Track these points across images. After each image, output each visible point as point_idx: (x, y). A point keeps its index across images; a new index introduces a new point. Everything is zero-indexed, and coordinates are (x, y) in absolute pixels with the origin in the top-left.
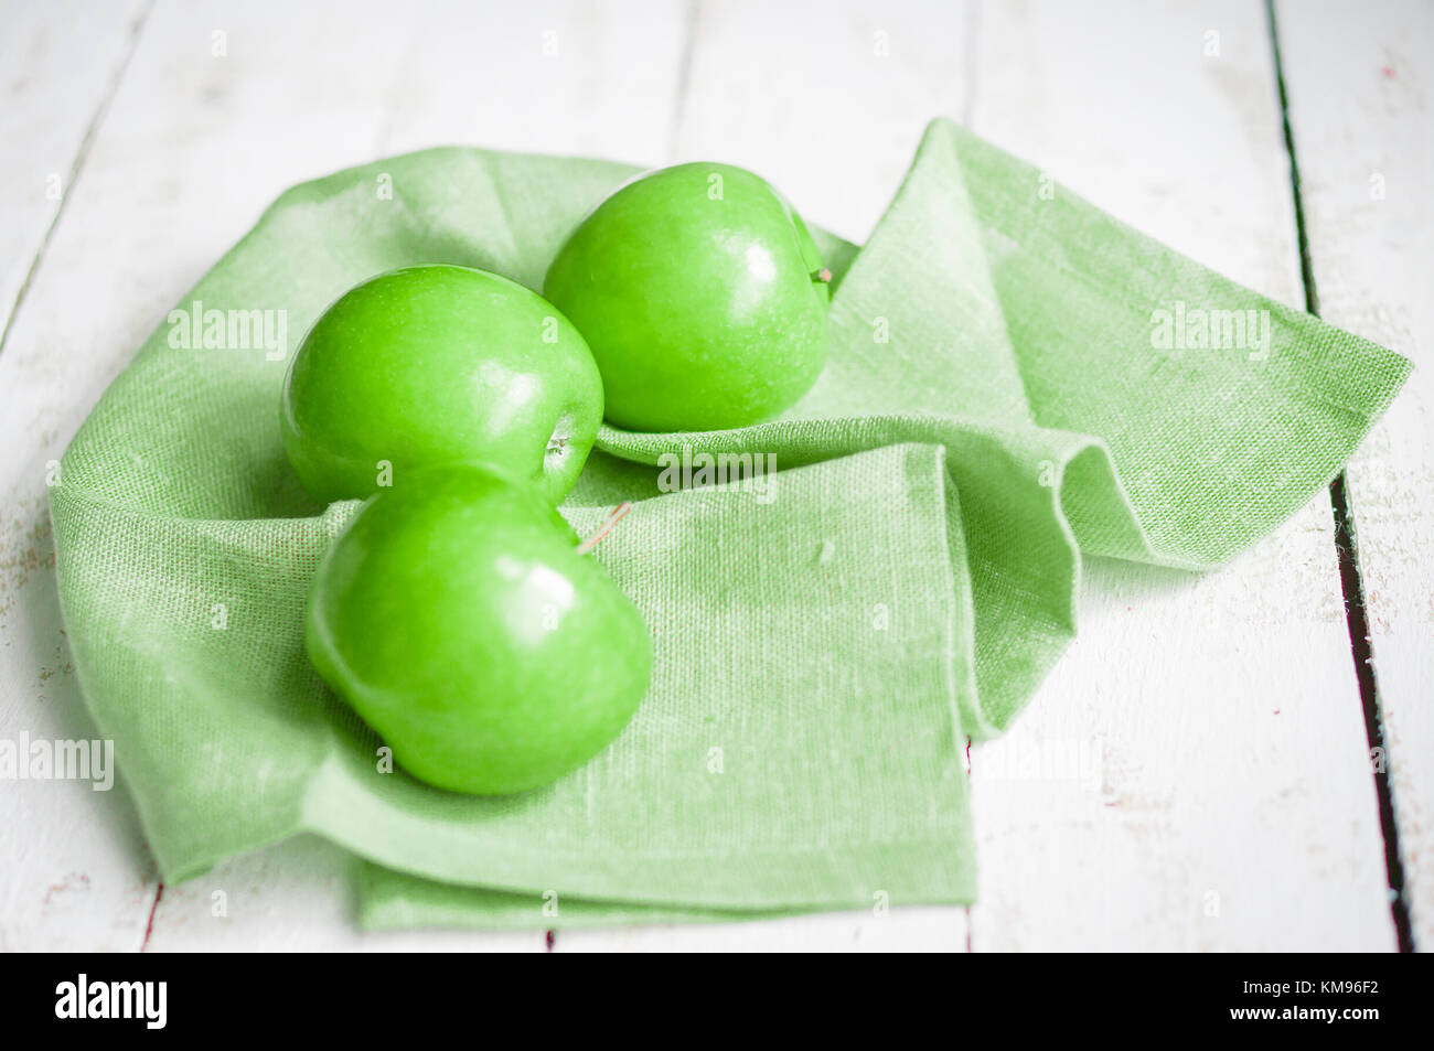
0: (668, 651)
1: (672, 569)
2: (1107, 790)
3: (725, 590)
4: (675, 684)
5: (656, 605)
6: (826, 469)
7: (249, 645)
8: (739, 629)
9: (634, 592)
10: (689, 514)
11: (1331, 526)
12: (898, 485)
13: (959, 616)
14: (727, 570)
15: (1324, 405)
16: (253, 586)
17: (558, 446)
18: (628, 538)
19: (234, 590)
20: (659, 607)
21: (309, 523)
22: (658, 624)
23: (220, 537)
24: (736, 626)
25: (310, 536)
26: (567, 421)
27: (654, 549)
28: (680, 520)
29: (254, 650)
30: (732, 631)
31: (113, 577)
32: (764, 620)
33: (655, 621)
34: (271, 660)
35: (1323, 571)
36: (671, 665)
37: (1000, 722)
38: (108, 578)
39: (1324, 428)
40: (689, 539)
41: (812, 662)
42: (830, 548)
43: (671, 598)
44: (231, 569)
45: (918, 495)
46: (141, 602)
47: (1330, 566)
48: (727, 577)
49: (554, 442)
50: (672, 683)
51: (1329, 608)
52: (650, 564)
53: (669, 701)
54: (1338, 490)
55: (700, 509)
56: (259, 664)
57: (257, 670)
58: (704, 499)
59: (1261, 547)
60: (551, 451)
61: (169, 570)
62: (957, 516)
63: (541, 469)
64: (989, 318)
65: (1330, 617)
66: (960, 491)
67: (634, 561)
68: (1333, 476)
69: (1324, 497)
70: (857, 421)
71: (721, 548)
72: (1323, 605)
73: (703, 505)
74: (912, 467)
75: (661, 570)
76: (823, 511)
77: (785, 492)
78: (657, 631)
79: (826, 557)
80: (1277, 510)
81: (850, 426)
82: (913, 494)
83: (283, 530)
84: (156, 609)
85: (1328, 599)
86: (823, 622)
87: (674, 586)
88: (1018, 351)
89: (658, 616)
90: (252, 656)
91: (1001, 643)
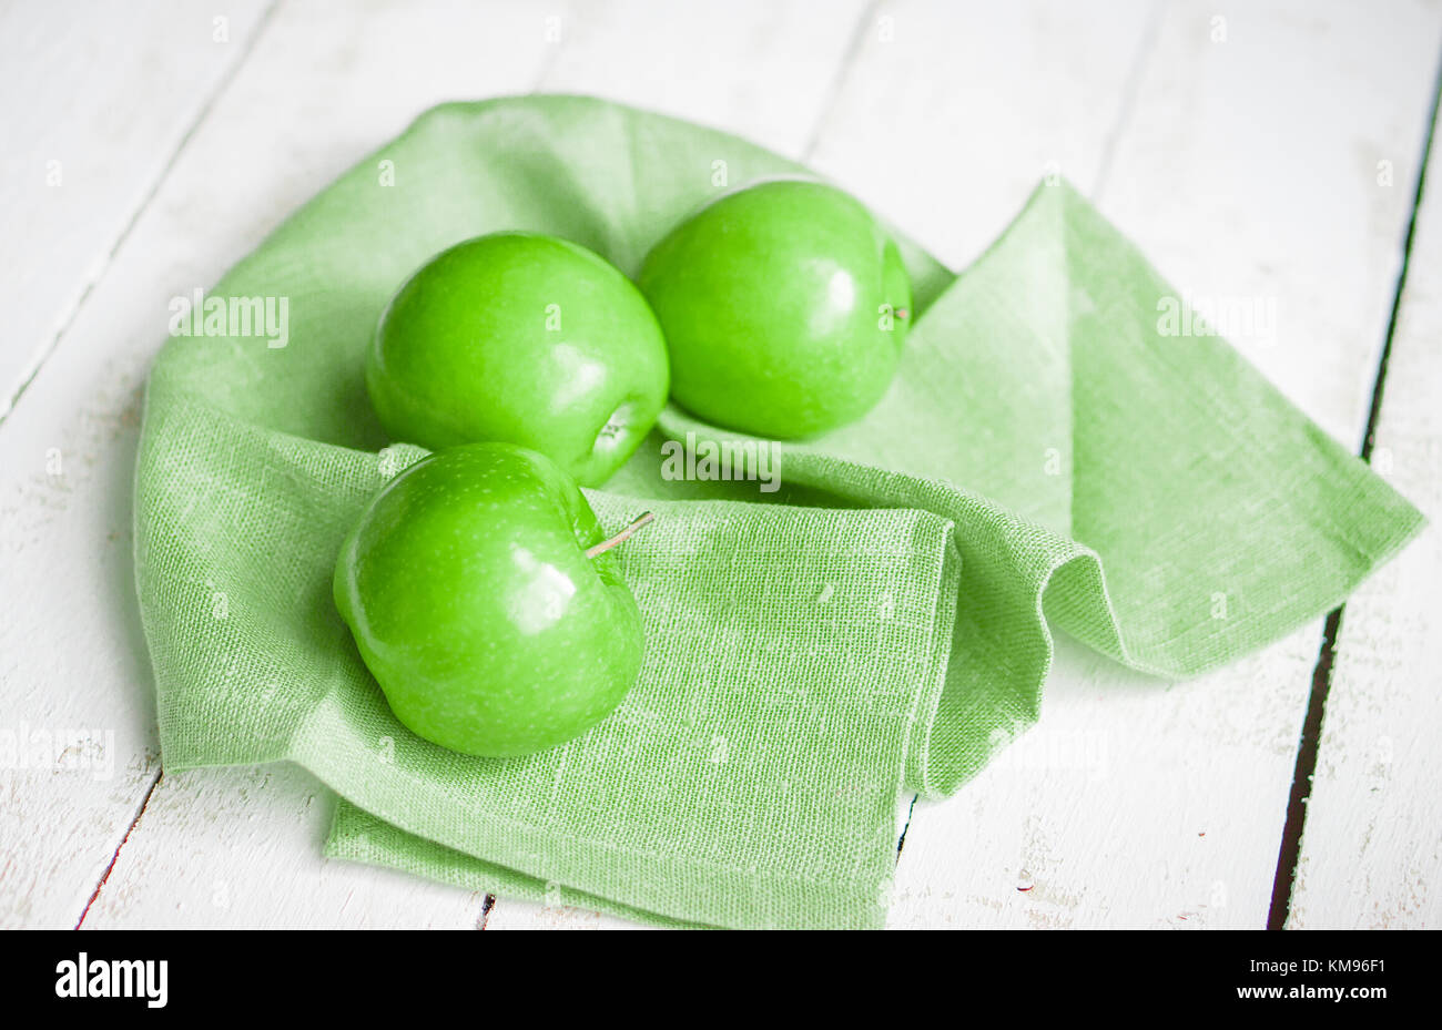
0: (665, 648)
1: (686, 573)
2: (1024, 874)
3: (729, 605)
4: (663, 681)
5: (665, 602)
6: (843, 517)
7: (291, 560)
8: (733, 644)
9: (648, 585)
10: (712, 526)
11: (1314, 657)
12: (902, 550)
13: (931, 682)
14: (735, 587)
15: (1338, 538)
16: (307, 505)
17: (612, 431)
18: (652, 536)
19: (289, 504)
20: (666, 606)
21: (368, 457)
22: (662, 621)
23: (287, 454)
24: (731, 641)
25: (366, 473)
26: (626, 409)
27: (673, 551)
28: (703, 530)
29: (295, 565)
30: (726, 643)
31: (186, 468)
32: (756, 641)
33: (661, 617)
34: (307, 578)
35: (1290, 702)
36: (664, 662)
37: (946, 787)
38: (180, 469)
39: (1332, 561)
40: (706, 550)
41: (789, 692)
42: (829, 590)
43: (680, 599)
44: (290, 484)
45: (920, 562)
46: (204, 497)
47: (1299, 697)
48: (733, 592)
49: (610, 428)
50: (661, 679)
51: (1284, 740)
52: (667, 565)
53: (655, 696)
54: (1333, 622)
55: (723, 524)
56: (295, 580)
57: (292, 585)
58: (729, 515)
59: (1242, 665)
60: (605, 434)
61: (236, 473)
62: (955, 585)
63: (589, 453)
64: (1057, 374)
65: (1284, 749)
66: (964, 562)
67: (653, 558)
68: (1331, 608)
69: (1318, 626)
70: (886, 475)
71: (733, 565)
72: (1280, 736)
73: (727, 521)
74: (921, 535)
75: (676, 572)
76: (831, 555)
77: (801, 529)
78: (660, 627)
79: (824, 598)
80: (1264, 632)
81: (878, 477)
82: (914, 561)
83: (344, 461)
84: (217, 507)
85: (1286, 731)
86: (808, 658)
87: (684, 589)
88: (1077, 413)
89: (664, 614)
90: (292, 571)
91: (970, 708)
